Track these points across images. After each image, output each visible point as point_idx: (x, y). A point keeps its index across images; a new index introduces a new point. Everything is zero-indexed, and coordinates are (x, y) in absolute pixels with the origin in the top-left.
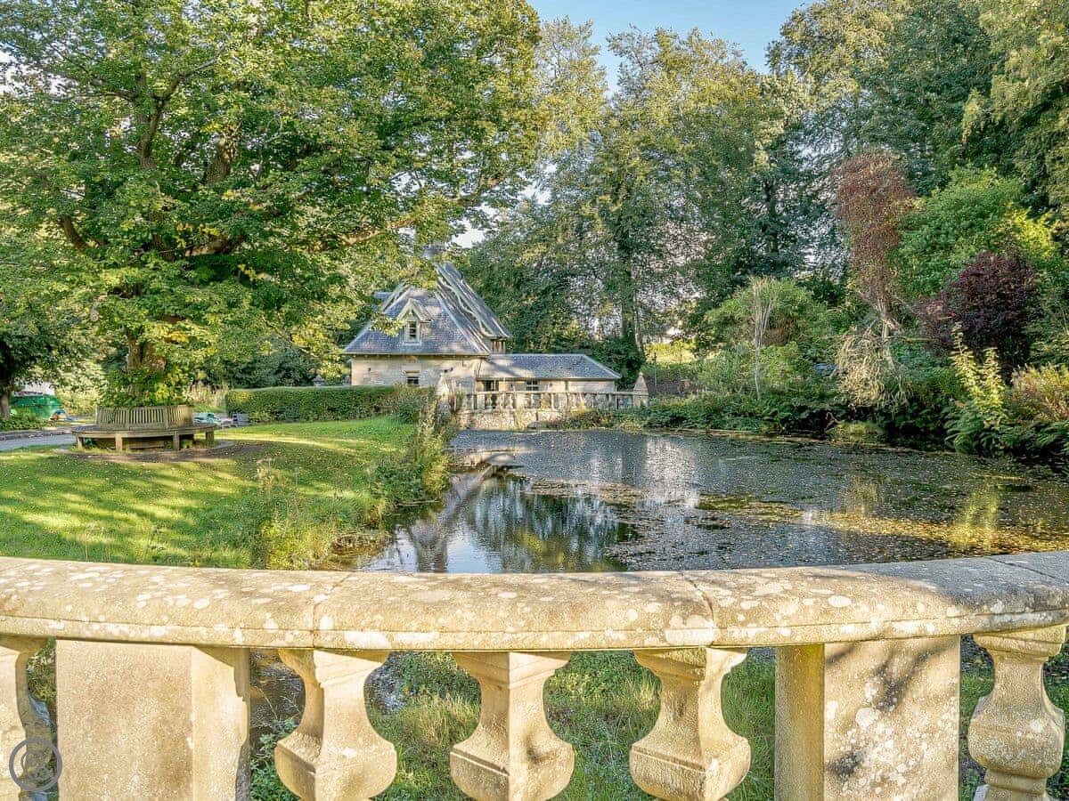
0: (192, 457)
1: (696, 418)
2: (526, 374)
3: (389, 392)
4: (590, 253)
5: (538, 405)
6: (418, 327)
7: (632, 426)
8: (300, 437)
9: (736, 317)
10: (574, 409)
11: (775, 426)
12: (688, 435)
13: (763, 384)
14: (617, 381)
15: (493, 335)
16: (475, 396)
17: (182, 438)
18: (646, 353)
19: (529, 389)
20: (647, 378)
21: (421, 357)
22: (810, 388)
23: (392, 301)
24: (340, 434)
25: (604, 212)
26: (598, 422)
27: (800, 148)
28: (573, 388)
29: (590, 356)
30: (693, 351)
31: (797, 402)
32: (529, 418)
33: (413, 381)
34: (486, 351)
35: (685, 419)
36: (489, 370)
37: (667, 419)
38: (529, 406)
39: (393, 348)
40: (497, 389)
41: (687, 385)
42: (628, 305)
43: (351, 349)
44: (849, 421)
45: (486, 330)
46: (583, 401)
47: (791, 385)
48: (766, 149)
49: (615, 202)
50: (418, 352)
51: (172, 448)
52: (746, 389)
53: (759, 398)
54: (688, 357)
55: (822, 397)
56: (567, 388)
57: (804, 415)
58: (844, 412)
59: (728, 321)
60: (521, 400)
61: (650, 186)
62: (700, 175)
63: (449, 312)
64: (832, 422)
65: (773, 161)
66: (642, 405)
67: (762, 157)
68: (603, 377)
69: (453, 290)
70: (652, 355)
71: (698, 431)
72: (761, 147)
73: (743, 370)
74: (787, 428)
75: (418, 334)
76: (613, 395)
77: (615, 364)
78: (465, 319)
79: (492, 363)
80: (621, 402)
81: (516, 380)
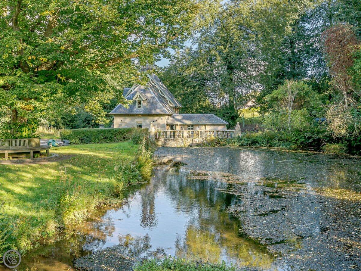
0: (38, 161)
1: (262, 142)
2: (188, 122)
3: (129, 130)
4: (215, 71)
5: (193, 136)
6: (142, 102)
7: (234, 145)
8: (89, 151)
9: (279, 98)
10: (209, 137)
11: (298, 145)
12: (260, 149)
13: (292, 126)
14: (227, 125)
15: (174, 106)
16: (166, 132)
17: (34, 153)
18: (239, 113)
19: (189, 129)
20: (240, 124)
21: (143, 115)
22: (313, 128)
23: (131, 91)
24: (106, 149)
25: (221, 53)
26: (219, 143)
27: (305, 25)
28: (208, 128)
29: (215, 115)
30: (259, 112)
31: (308, 135)
32: (189, 142)
33: (140, 126)
34: (171, 112)
35: (257, 142)
36: (172, 121)
37: (250, 142)
38: (189, 136)
39: (131, 111)
40: (176, 129)
41: (257, 127)
42: (232, 93)
43: (114, 112)
44: (331, 143)
45: (171, 104)
46: (212, 135)
47: (304, 127)
48: (291, 26)
49: (225, 49)
50: (142, 113)
51: (30, 157)
52: (284, 129)
53: (290, 133)
54: (256, 115)
55: (318, 133)
56: (205, 128)
57: (311, 140)
58: (328, 139)
59: (275, 99)
60: (186, 134)
61: (241, 42)
62: (262, 37)
63: (155, 97)
64: (323, 144)
65: (294, 31)
66: (238, 136)
67: (289, 29)
68: (221, 124)
69: (157, 87)
70: (242, 114)
71: (263, 148)
72: (289, 25)
73: (283, 121)
74: (303, 146)
75: (142, 106)
76: (226, 132)
77: (226, 118)
78: (162, 99)
79: (174, 118)
80: (229, 134)
81: (183, 125)
